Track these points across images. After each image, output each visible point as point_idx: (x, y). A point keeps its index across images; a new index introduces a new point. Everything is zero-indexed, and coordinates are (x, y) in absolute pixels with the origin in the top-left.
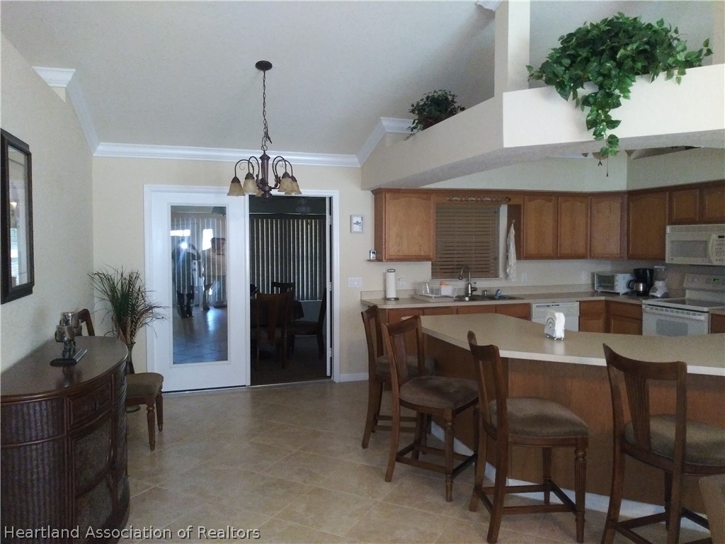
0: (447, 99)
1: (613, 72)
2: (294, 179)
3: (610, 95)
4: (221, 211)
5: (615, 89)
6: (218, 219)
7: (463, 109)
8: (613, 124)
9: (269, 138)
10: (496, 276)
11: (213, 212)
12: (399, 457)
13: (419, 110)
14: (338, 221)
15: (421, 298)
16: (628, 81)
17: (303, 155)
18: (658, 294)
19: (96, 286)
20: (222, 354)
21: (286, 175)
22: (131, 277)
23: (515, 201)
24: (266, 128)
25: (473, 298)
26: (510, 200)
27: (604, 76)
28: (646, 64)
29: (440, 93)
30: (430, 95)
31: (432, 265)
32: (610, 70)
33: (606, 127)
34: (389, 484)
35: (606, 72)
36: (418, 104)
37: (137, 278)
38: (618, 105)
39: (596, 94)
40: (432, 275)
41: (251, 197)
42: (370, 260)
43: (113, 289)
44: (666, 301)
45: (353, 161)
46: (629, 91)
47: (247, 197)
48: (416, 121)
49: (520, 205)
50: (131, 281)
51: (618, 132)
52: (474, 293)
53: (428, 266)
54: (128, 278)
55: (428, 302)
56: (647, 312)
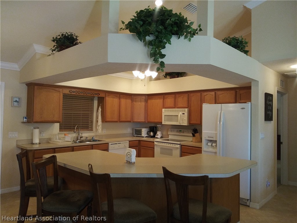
0: (73, 37)
1: (163, 31)
3: (161, 42)
5: (164, 39)
8: (163, 56)
10: (92, 130)
13: (57, 41)
23: (102, 95)
25: (80, 142)
26: (99, 94)
27: (159, 32)
28: (178, 29)
29: (69, 34)
30: (64, 34)
31: (60, 125)
32: (162, 30)
33: (159, 57)
35: (160, 31)
36: (56, 38)
38: (164, 47)
40: (60, 130)
46: (170, 41)
48: (56, 46)
49: (104, 97)
52: (81, 139)
53: (57, 125)
56: (156, 145)
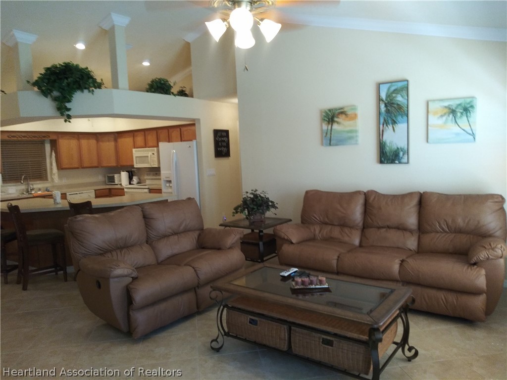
1: (66, 88)
10: (46, 180)
16: (73, 92)
18: (135, 183)
31: (2, 176)
33: (65, 111)
35: (62, 88)
39: (59, 96)
40: (3, 182)
44: (138, 186)
49: (56, 140)
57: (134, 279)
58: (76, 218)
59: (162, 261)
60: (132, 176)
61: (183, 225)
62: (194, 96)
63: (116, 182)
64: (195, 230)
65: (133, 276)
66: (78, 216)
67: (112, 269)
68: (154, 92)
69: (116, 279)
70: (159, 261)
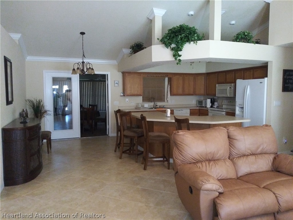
0: (141, 44)
1: (179, 41)
2: (92, 69)
3: (179, 48)
4: (70, 79)
5: (180, 46)
6: (69, 82)
7: (146, 48)
8: (180, 56)
9: (85, 56)
10: (164, 101)
11: (67, 79)
12: (124, 152)
13: (132, 48)
14: (110, 82)
15: (138, 108)
16: (184, 44)
17: (97, 60)
18: (215, 107)
19: (28, 104)
20: (71, 127)
21: (90, 68)
22: (39, 101)
23: (170, 76)
24: (84, 53)
25: (156, 108)
26: (168, 76)
28: (187, 39)
29: (139, 42)
30: (136, 43)
31: (143, 97)
33: (178, 57)
34: (120, 160)
35: (177, 41)
36: (132, 46)
37: (41, 101)
38: (181, 50)
39: (175, 47)
40: (143, 101)
41: (80, 74)
42: (121, 96)
43: (34, 105)
44: (217, 109)
45: (115, 62)
47: (78, 75)
48: (132, 51)
49: (171, 78)
50: (39, 102)
51: (181, 58)
52: (156, 107)
53: (141, 98)
54: (38, 101)
55: (140, 109)
56: (210, 112)
57: (220, 193)
58: (178, 132)
59: (241, 176)
60: (214, 102)
61: (261, 148)
62: (269, 44)
63: (204, 105)
64: (270, 153)
65: (219, 191)
66: (180, 131)
67: (204, 183)
68: (239, 42)
69: (206, 192)
70: (239, 176)
